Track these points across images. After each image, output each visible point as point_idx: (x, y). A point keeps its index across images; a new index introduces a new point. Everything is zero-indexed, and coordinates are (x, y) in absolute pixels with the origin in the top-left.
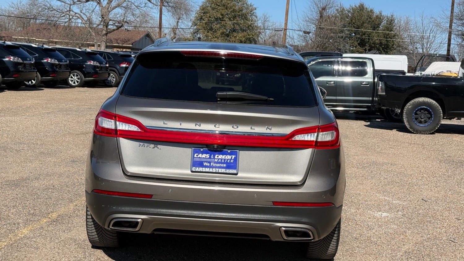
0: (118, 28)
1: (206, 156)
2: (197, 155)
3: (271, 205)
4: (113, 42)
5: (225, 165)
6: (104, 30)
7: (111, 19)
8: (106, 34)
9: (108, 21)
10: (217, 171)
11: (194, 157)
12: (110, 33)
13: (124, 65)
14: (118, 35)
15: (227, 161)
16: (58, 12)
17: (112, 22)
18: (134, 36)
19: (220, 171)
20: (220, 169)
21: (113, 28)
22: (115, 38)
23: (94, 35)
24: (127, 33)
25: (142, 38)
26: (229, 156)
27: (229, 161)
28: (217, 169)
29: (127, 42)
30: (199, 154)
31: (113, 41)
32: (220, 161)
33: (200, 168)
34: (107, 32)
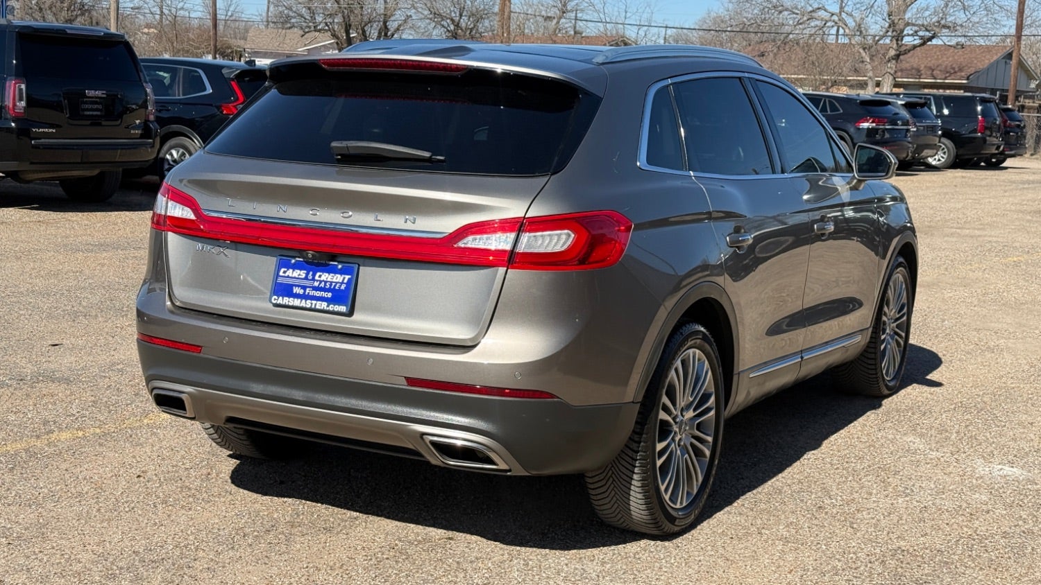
0: (925, 41)
1: (299, 275)
2: (285, 272)
3: (403, 384)
4: (921, 74)
5: (330, 295)
6: (891, 49)
7: (910, 21)
8: (897, 57)
9: (901, 27)
10: (313, 306)
11: (278, 275)
12: (905, 53)
13: (865, 125)
14: (937, 59)
15: (335, 286)
16: (794, 13)
17: (911, 29)
18: (976, 58)
19: (318, 307)
20: (319, 302)
21: (912, 43)
22: (928, 65)
23: (868, 61)
24: (961, 53)
25: (997, 62)
26: (339, 276)
27: (338, 286)
28: (314, 302)
29: (955, 72)
30: (288, 270)
31: (922, 72)
32: (322, 285)
33: (285, 298)
34: (898, 52)
